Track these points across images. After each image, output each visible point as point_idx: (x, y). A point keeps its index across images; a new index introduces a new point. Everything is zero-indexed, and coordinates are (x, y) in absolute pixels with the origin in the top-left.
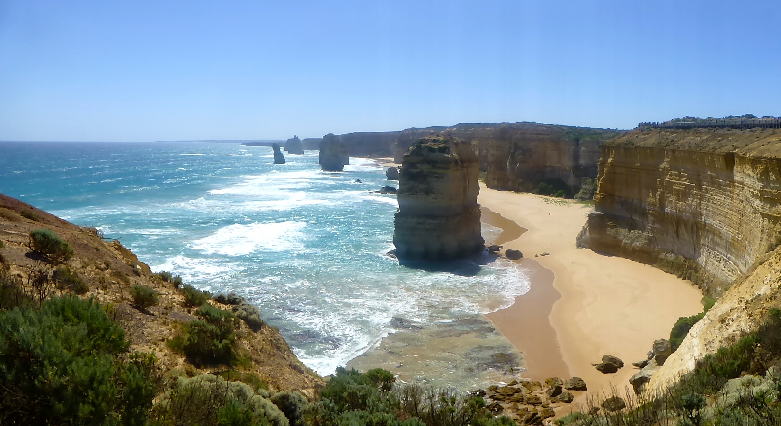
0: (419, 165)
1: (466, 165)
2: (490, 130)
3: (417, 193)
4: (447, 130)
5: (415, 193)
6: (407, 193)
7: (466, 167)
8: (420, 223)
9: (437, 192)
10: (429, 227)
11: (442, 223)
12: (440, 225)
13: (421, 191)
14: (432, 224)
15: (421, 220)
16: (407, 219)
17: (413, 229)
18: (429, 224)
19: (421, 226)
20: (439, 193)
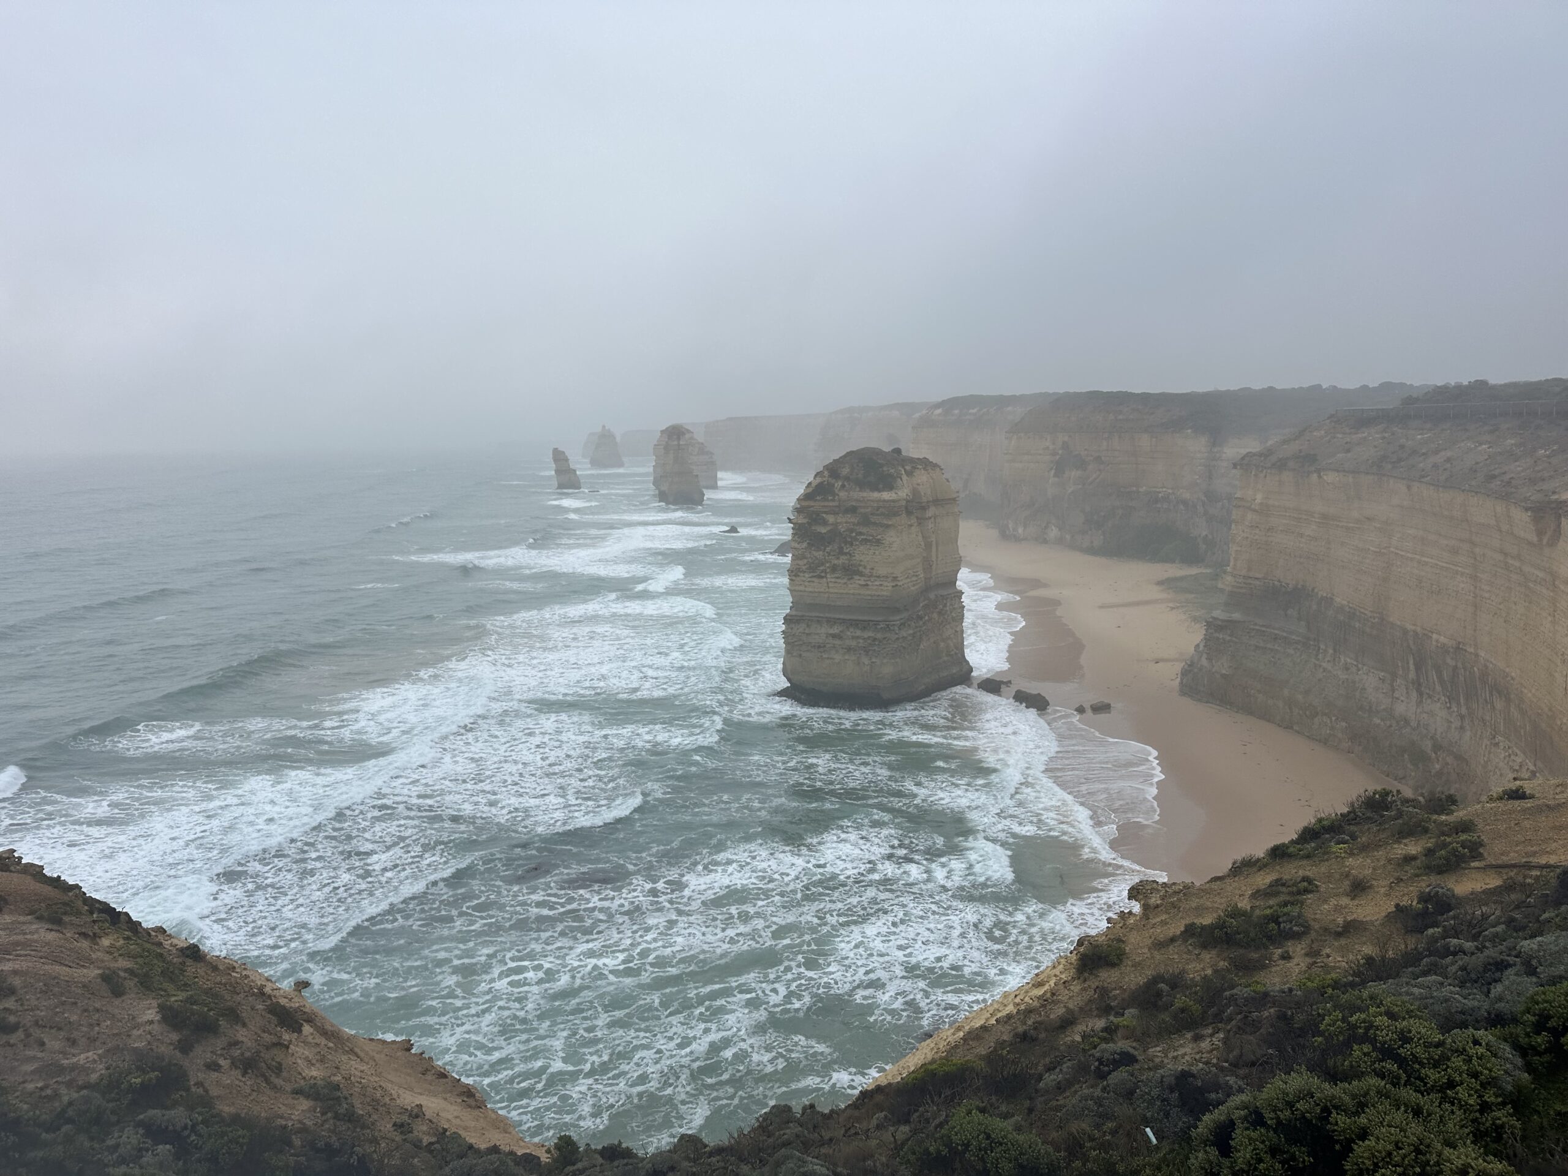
0: (831, 519)
1: (930, 512)
2: (1013, 413)
3: (826, 574)
5: (823, 575)
6: (807, 575)
7: (929, 518)
8: (834, 636)
9: (867, 571)
10: (853, 643)
11: (879, 636)
12: (875, 639)
13: (834, 569)
14: (858, 637)
15: (836, 630)
16: (808, 626)
17: (819, 647)
18: (853, 638)
19: (837, 642)
20: (871, 576)
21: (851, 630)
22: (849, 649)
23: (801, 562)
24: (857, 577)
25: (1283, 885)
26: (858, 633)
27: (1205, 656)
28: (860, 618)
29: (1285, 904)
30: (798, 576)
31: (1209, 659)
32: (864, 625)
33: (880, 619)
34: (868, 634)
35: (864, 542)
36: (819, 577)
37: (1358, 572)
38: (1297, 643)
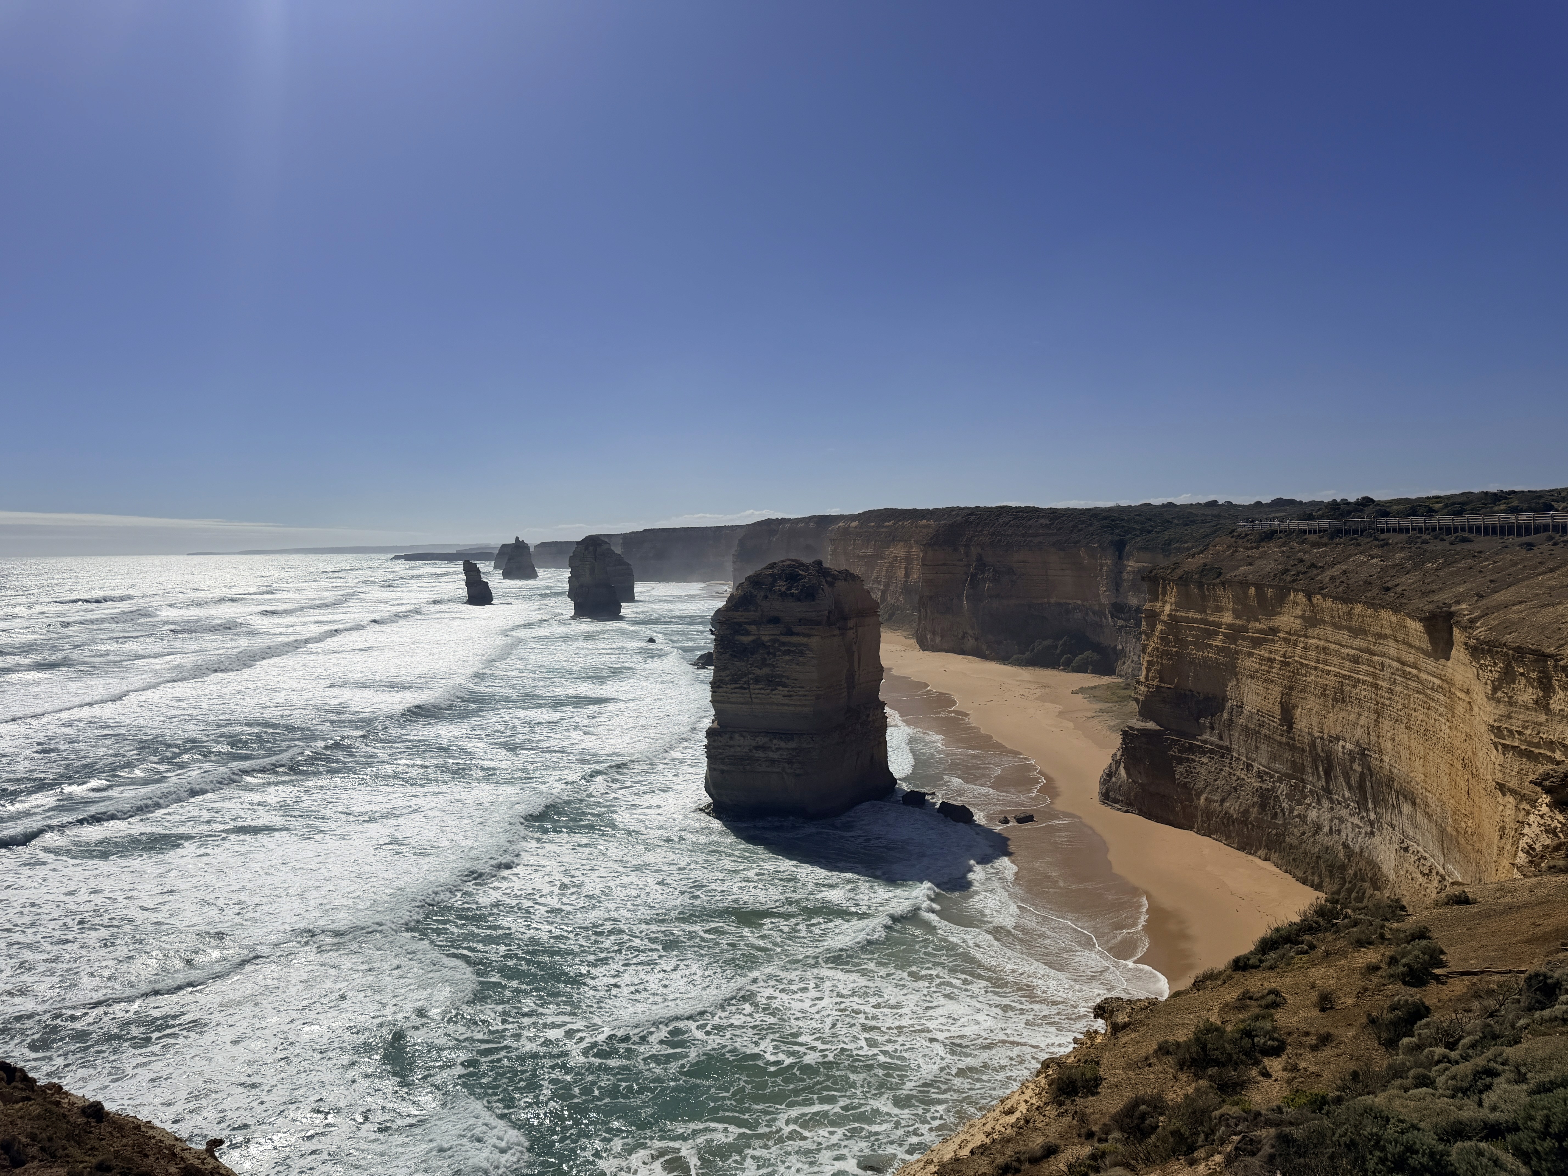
0: (753, 628)
1: (851, 623)
3: (749, 684)
5: (745, 686)
6: (730, 687)
7: (852, 628)
8: (757, 748)
9: (790, 682)
10: (777, 756)
11: (803, 748)
12: (799, 752)
13: (757, 680)
14: (782, 750)
15: (759, 741)
16: (731, 739)
17: (742, 760)
18: (777, 750)
19: (761, 755)
20: (795, 686)
21: (775, 742)
22: (773, 762)
23: (723, 674)
24: (780, 688)
25: (1251, 998)
26: (783, 744)
27: (1122, 765)
28: (784, 730)
29: (1257, 1018)
30: (719, 687)
31: (1127, 768)
32: (787, 737)
34: (792, 745)
35: (788, 652)
36: (742, 688)
37: (1266, 680)
38: (1211, 751)
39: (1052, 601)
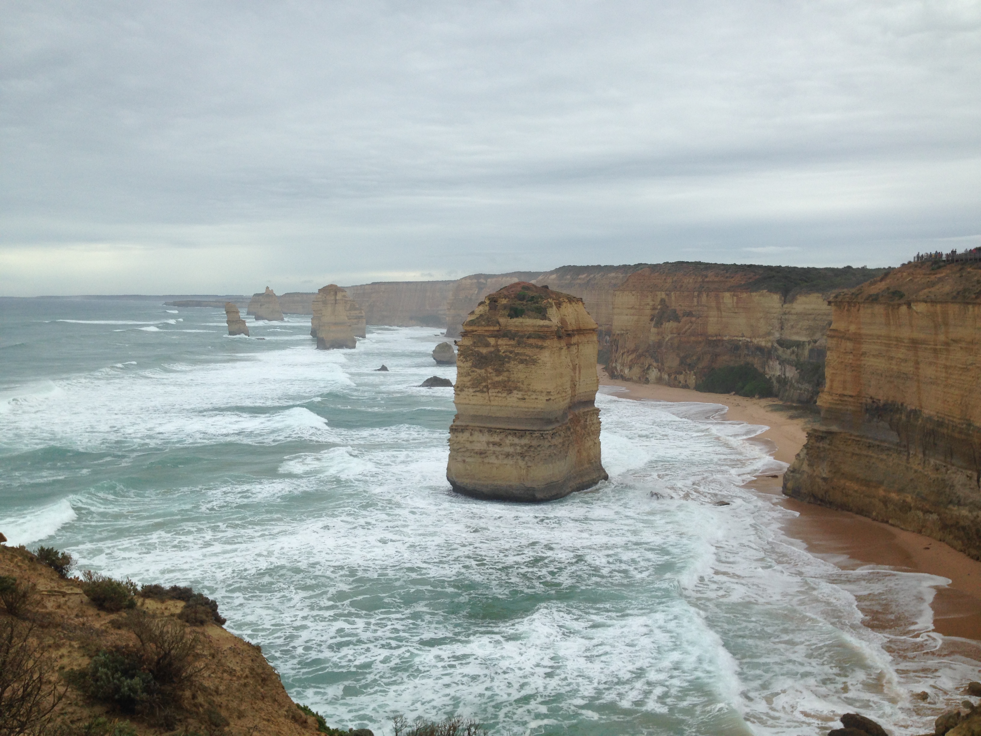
0: (492, 341)
1: (574, 340)
2: (616, 278)
3: (488, 389)
4: (540, 278)
5: (485, 390)
6: (471, 390)
7: (575, 344)
8: (494, 444)
9: (525, 387)
10: (511, 450)
11: (535, 443)
12: (531, 446)
13: (495, 385)
14: (515, 445)
15: (496, 438)
16: (471, 435)
17: (481, 453)
18: (511, 445)
19: (497, 449)
20: (529, 390)
21: (510, 437)
22: (508, 455)
23: (466, 379)
24: (515, 392)
26: (516, 441)
27: (806, 463)
28: (518, 428)
30: (462, 390)
31: (811, 465)
32: (520, 433)
33: (535, 428)
34: (525, 441)
35: (522, 362)
36: (482, 391)
37: (946, 386)
38: (889, 449)
39: (725, 338)
